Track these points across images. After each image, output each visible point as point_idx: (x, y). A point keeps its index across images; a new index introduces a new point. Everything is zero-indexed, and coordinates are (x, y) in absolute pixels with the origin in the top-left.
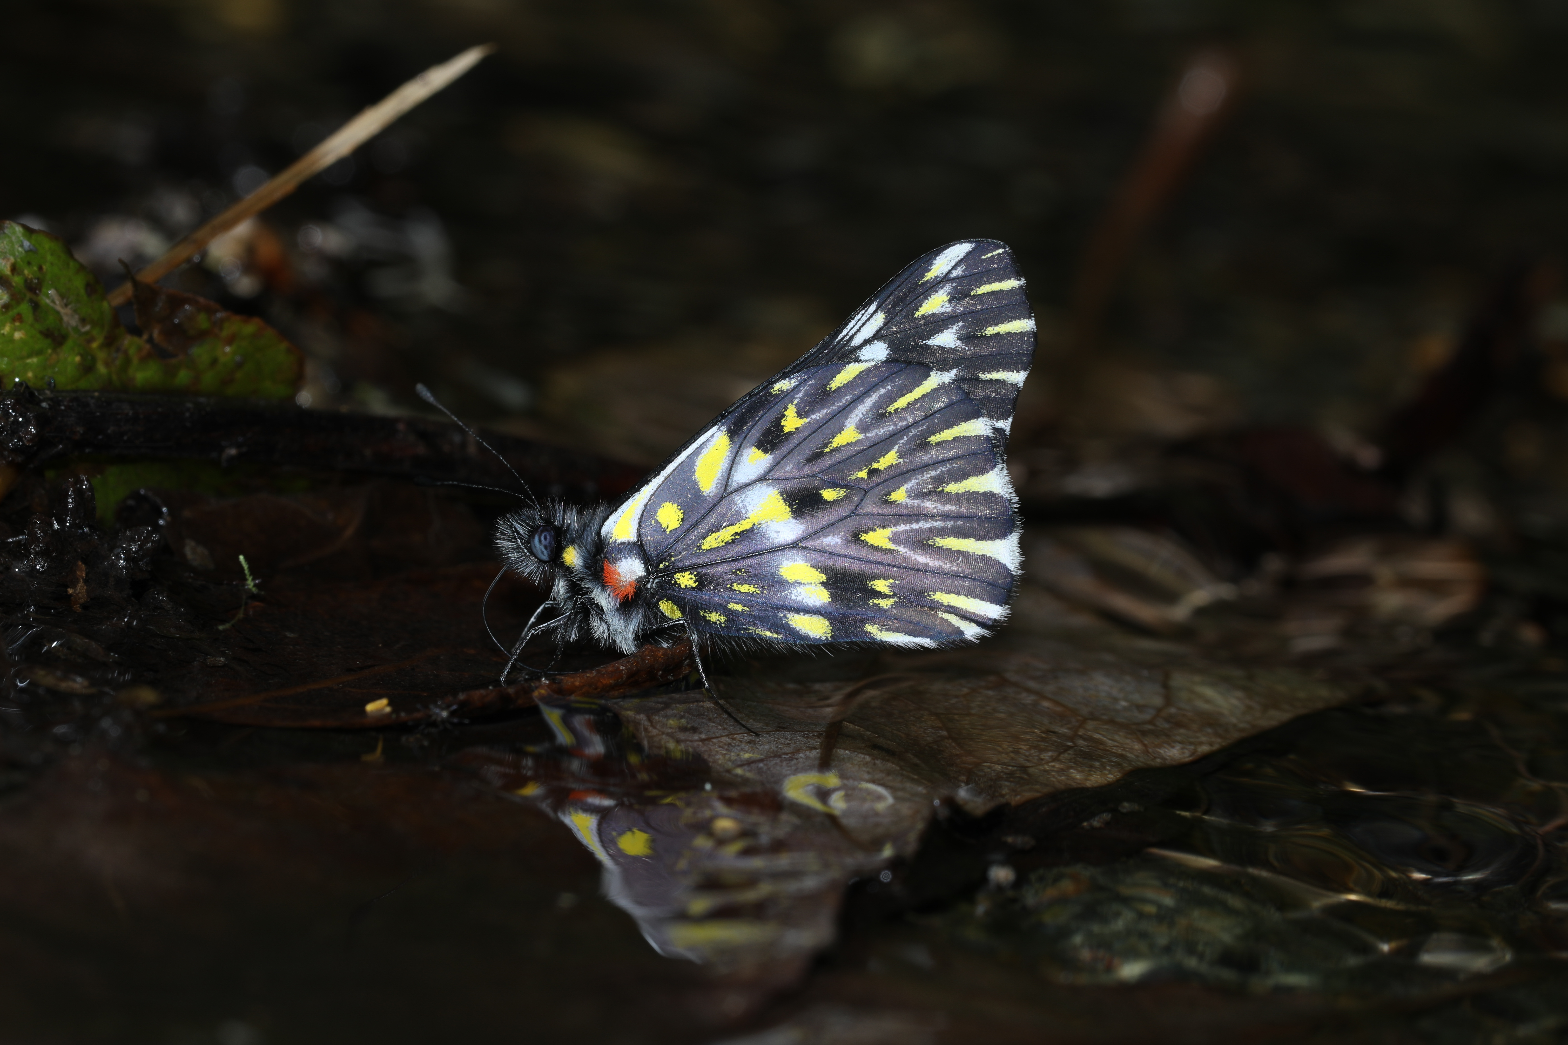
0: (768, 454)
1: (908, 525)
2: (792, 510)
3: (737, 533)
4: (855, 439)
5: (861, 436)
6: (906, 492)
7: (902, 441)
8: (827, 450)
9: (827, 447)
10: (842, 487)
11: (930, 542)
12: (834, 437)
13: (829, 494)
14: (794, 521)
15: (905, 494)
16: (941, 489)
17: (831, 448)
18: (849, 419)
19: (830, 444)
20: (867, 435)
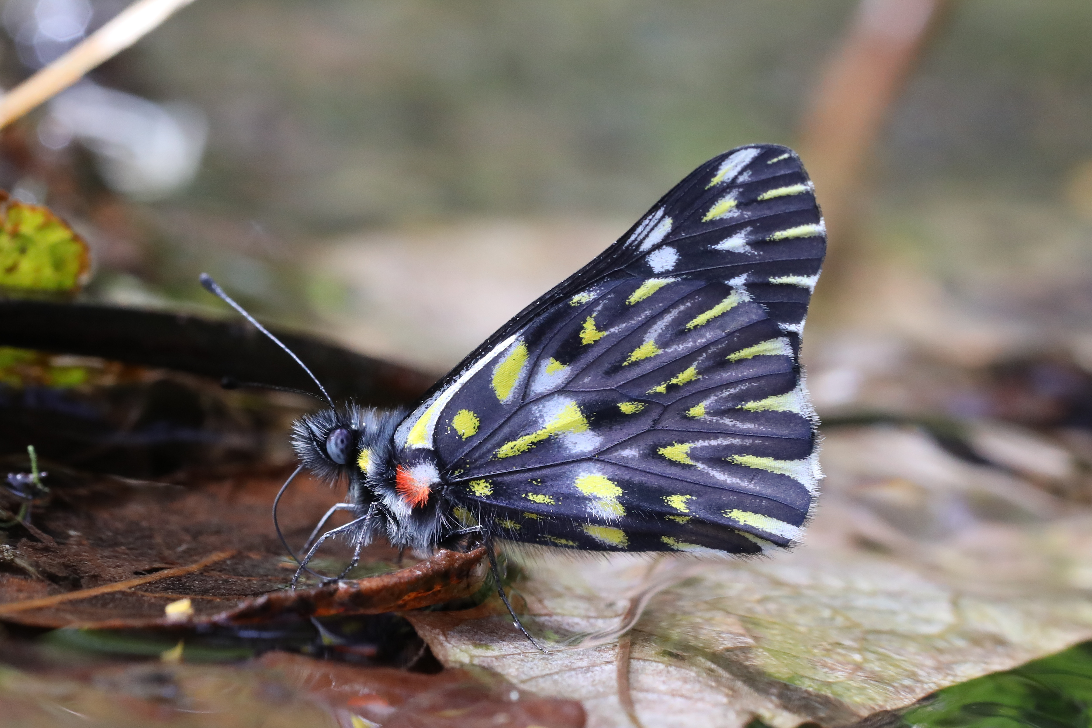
0: (566, 366)
1: (706, 441)
2: (589, 421)
3: (533, 443)
4: (654, 354)
5: (660, 352)
6: (705, 408)
7: (701, 358)
8: (625, 364)
9: (626, 361)
10: (640, 401)
11: (729, 459)
12: (632, 351)
13: (626, 408)
14: (592, 433)
15: (703, 410)
16: (740, 406)
17: (630, 362)
18: (648, 334)
19: (629, 358)
20: (667, 350)
